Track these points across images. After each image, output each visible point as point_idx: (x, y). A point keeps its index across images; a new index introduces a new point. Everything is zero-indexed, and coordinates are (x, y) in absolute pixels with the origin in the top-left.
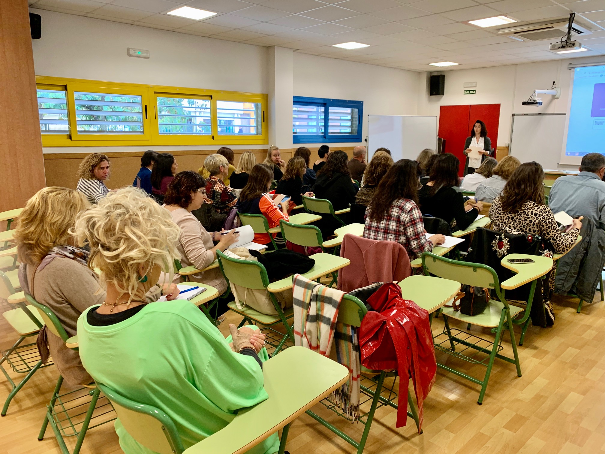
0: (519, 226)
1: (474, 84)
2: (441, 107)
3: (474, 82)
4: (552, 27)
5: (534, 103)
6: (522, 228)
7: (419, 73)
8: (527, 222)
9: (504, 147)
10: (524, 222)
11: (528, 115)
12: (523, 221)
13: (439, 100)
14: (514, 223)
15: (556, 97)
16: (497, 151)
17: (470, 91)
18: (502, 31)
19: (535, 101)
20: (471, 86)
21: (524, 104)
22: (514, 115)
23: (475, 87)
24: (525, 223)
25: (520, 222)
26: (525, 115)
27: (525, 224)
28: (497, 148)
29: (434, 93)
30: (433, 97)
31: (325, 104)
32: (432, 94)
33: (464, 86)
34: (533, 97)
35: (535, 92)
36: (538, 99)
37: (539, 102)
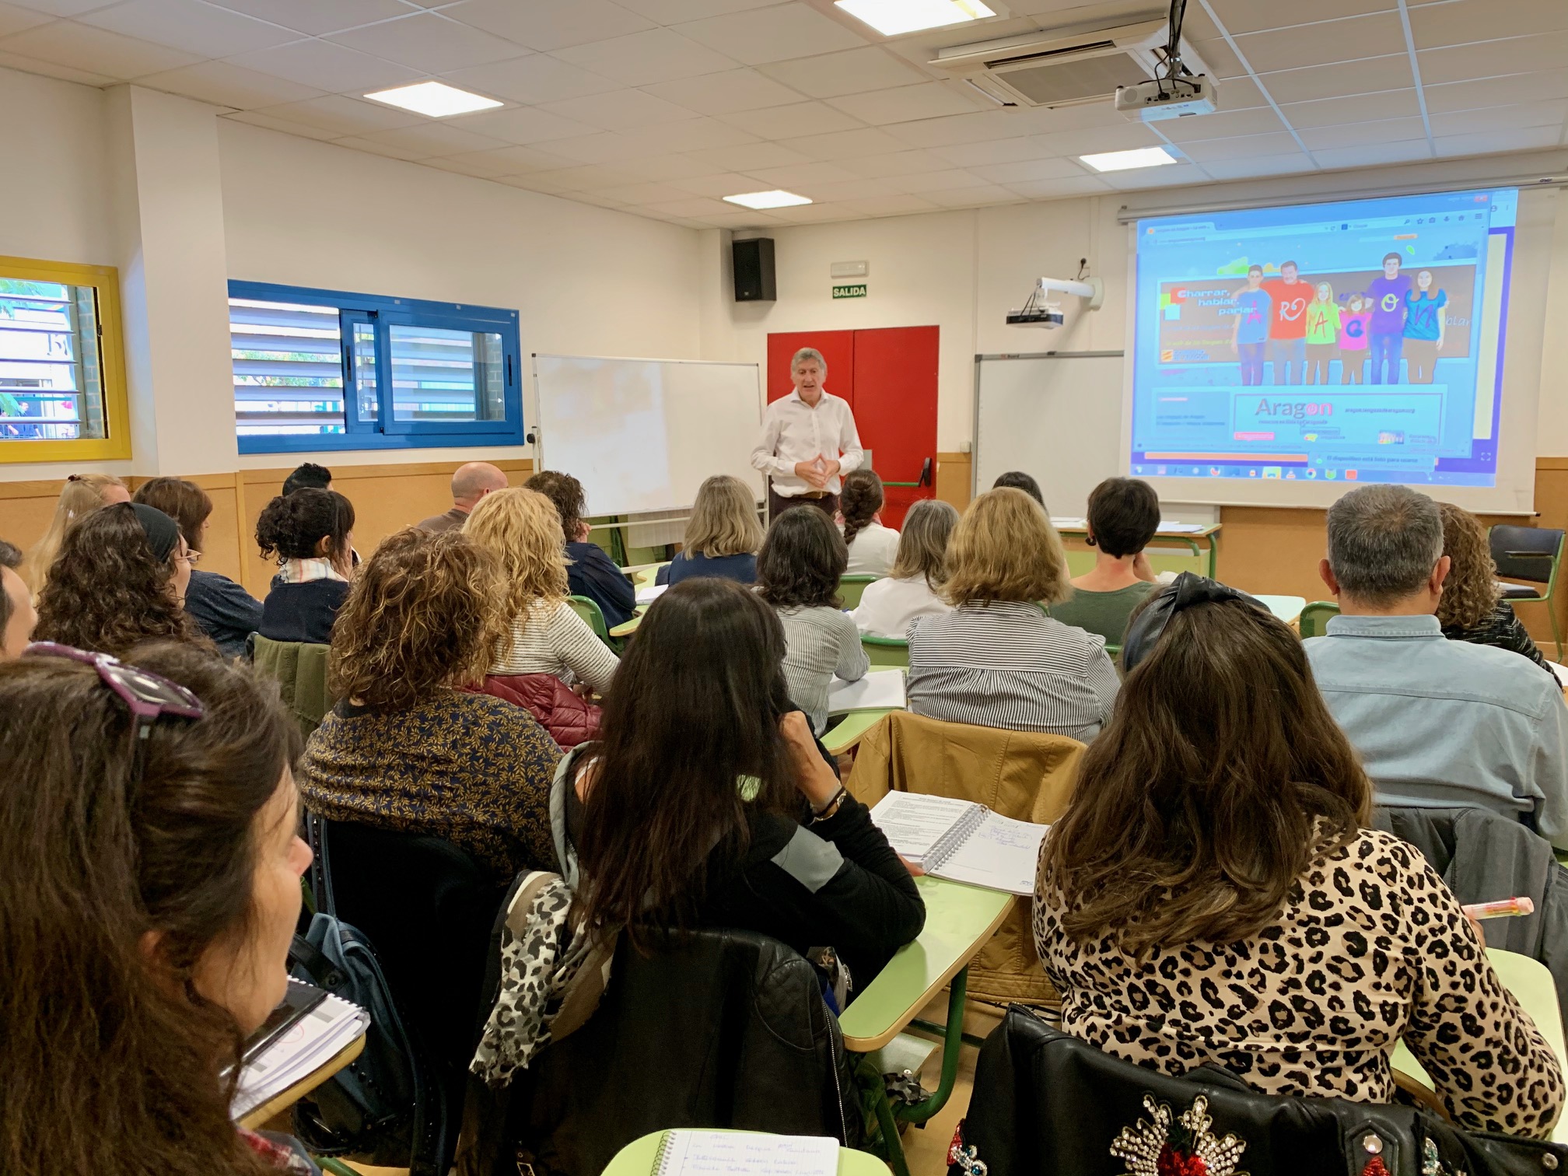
0: (1274, 980)
1: (861, 268)
2: (771, 337)
3: (861, 262)
4: (1109, 44)
5: (1041, 318)
6: (1306, 992)
7: (699, 232)
8: (1329, 951)
9: (957, 454)
10: (1307, 952)
11: (1018, 357)
12: (1296, 942)
13: (761, 317)
14: (1231, 962)
15: (1093, 303)
16: (938, 465)
17: (849, 288)
18: (947, 57)
19: (1042, 311)
20: (852, 273)
21: (1012, 320)
22: (978, 358)
23: (865, 275)
24: (1315, 959)
25: (1279, 951)
26: (1010, 357)
27: (1321, 966)
28: (938, 458)
29: (747, 294)
30: (745, 305)
31: (373, 316)
32: (739, 297)
33: (832, 274)
34: (1037, 299)
35: (1040, 286)
36: (1051, 304)
37: (1055, 315)
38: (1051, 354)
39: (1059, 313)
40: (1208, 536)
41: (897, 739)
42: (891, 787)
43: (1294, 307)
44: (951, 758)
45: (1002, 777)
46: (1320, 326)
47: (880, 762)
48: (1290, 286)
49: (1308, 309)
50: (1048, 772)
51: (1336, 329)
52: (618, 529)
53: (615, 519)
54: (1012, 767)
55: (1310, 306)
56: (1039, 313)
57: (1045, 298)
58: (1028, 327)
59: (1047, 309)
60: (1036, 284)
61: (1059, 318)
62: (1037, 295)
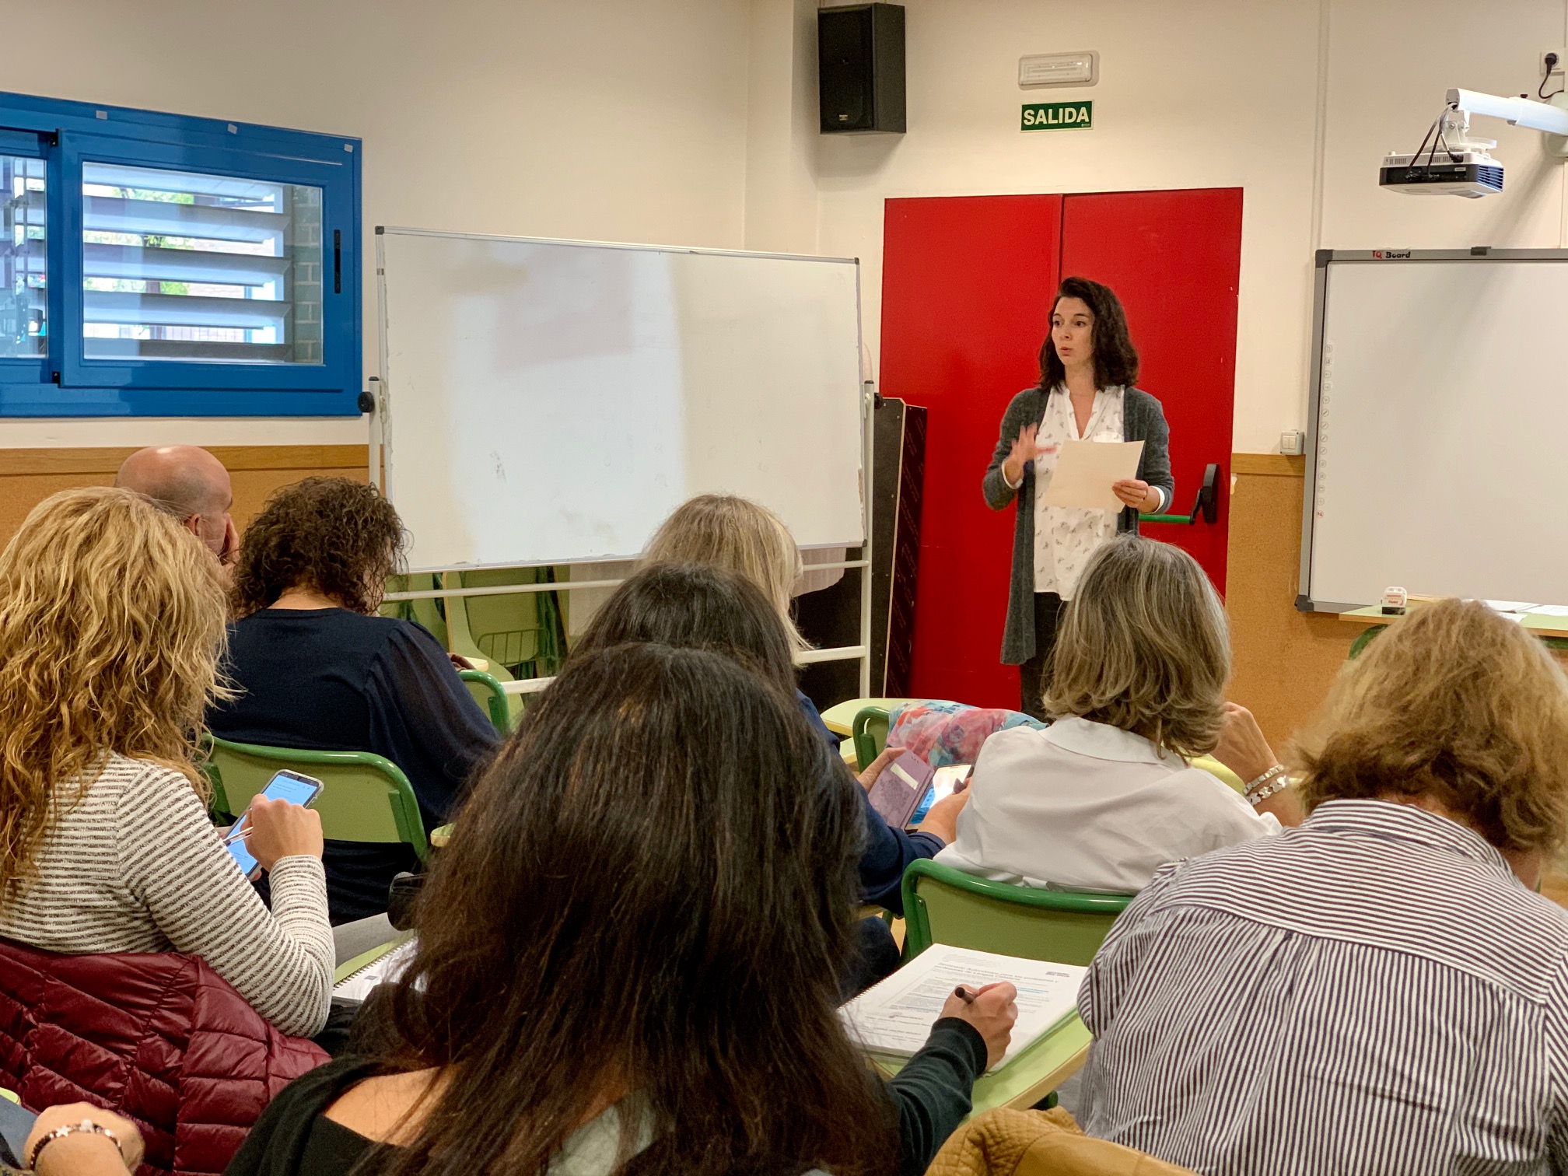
1: (1083, 67)
2: (893, 206)
3: (1082, 54)
5: (1455, 172)
9: (1272, 457)
11: (1404, 257)
13: (874, 165)
16: (1233, 480)
17: (1055, 107)
19: (1457, 159)
20: (1062, 77)
21: (1392, 176)
22: (1324, 258)
23: (1087, 82)
26: (1392, 257)
28: (1234, 465)
29: (843, 117)
30: (840, 140)
31: (47, 144)
32: (829, 124)
33: (1022, 79)
34: (1447, 136)
35: (1455, 107)
36: (1477, 146)
37: (1485, 168)
38: (1479, 253)
39: (1494, 163)
52: (554, 594)
53: (548, 573)
56: (1451, 163)
57: (1465, 131)
58: (1428, 192)
59: (1469, 155)
60: (1444, 101)
61: (1494, 176)
62: (1446, 125)
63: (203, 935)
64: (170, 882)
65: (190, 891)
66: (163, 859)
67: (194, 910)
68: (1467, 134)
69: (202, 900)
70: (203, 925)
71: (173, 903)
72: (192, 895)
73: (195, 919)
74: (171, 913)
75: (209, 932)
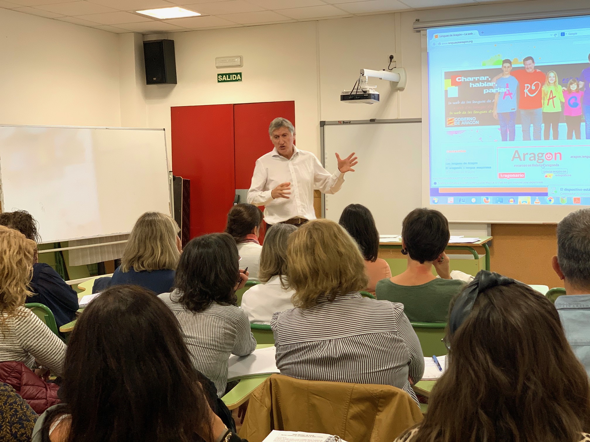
1: (237, 61)
2: (173, 109)
3: (237, 57)
5: (364, 96)
7: (118, 35)
11: (349, 122)
13: (166, 95)
15: (399, 86)
17: (229, 74)
19: (365, 92)
20: (231, 64)
21: (344, 98)
22: (323, 124)
23: (239, 66)
26: (344, 123)
29: (155, 79)
30: (154, 87)
32: (149, 81)
33: (217, 65)
34: (361, 84)
35: (363, 75)
36: (371, 87)
37: (374, 95)
38: (372, 121)
39: (376, 93)
40: (484, 245)
41: (276, 395)
42: (272, 428)
43: (533, 88)
44: (313, 406)
45: (349, 417)
46: (551, 101)
47: (265, 412)
48: (530, 73)
49: (543, 89)
50: (379, 411)
51: (561, 102)
52: (61, 252)
53: (58, 245)
54: (355, 409)
55: (544, 86)
56: (363, 93)
57: (366, 82)
58: (356, 103)
59: (368, 90)
60: (360, 73)
61: (376, 97)
62: (361, 81)
63: (49, 352)
64: (35, 339)
65: (41, 340)
66: (31, 333)
67: (44, 346)
68: (367, 84)
69: (45, 342)
70: (48, 349)
71: (37, 345)
72: (42, 341)
73: (45, 348)
74: (37, 348)
75: (50, 351)
